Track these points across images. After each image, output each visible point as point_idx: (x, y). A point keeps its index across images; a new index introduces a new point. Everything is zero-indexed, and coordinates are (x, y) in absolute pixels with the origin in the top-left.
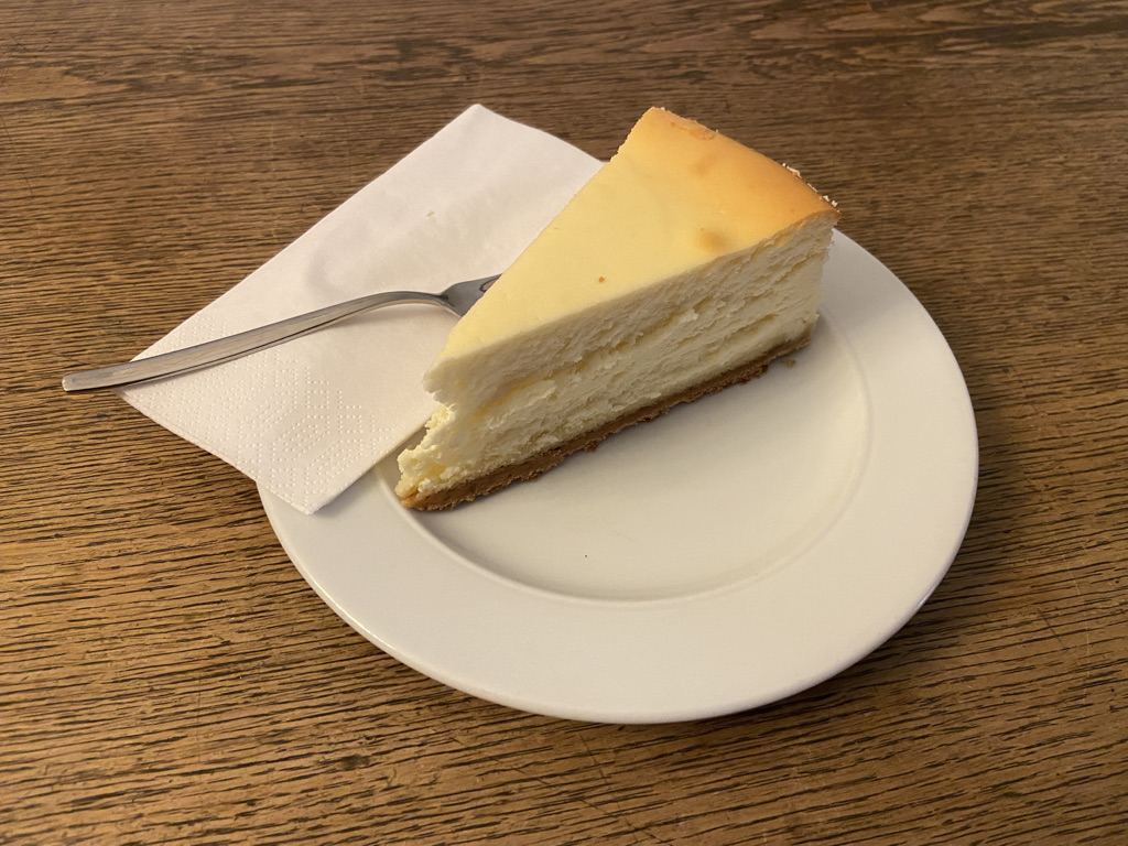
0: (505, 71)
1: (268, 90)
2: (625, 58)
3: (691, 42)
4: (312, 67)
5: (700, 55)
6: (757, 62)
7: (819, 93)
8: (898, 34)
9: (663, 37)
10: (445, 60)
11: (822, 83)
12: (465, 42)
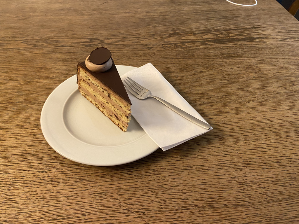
0: (110, 45)
1: (61, 48)
2: (136, 44)
3: (151, 41)
4: (71, 43)
5: (152, 44)
6: (164, 46)
7: (174, 53)
8: (196, 40)
9: (146, 39)
10: (98, 43)
11: (176, 51)
12: (104, 39)
